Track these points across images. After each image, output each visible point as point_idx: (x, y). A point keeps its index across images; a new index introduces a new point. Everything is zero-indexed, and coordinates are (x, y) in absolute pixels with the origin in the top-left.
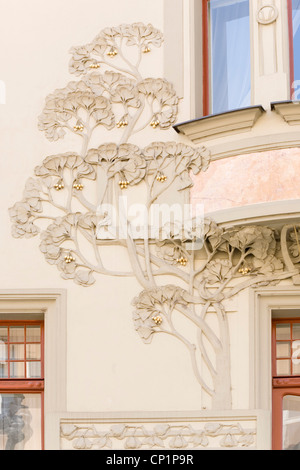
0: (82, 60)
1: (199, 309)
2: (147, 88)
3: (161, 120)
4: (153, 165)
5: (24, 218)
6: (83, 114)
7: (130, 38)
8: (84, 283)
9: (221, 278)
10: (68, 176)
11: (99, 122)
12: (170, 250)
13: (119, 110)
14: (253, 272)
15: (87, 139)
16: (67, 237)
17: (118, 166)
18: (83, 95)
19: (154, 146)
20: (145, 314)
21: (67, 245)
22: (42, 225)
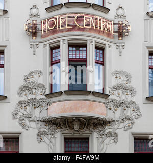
0: (26, 79)
1: (50, 136)
2: (40, 86)
3: (42, 93)
4: (41, 103)
5: (15, 115)
6: (26, 91)
7: (36, 73)
8: (27, 130)
9: (54, 129)
10: (24, 105)
11: (30, 93)
12: (44, 123)
13: (34, 91)
14: (61, 128)
15: (27, 97)
16: (23, 119)
17: (34, 103)
18: (27, 87)
19: (41, 99)
20: (39, 137)
21: (23, 121)
22: (18, 117)
